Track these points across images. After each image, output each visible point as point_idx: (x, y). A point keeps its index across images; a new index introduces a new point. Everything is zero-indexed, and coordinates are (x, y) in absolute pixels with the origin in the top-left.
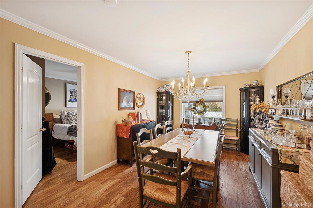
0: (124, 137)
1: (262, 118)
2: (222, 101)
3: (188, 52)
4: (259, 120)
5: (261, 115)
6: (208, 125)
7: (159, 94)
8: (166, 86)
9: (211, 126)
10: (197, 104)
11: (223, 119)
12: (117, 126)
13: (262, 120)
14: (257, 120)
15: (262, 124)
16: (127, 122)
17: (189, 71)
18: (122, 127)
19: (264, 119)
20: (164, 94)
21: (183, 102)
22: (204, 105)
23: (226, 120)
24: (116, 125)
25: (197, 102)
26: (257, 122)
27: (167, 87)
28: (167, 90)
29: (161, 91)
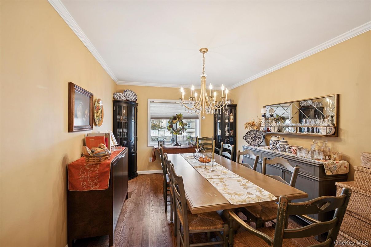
0: (92, 189)
1: (254, 136)
2: (197, 118)
3: (204, 51)
4: (251, 137)
5: (253, 132)
6: (188, 146)
7: (117, 104)
8: (126, 92)
9: (192, 148)
10: (174, 121)
11: (200, 138)
12: (67, 167)
13: (255, 137)
14: (248, 138)
15: (255, 141)
16: (100, 157)
17: (205, 75)
18: (85, 169)
19: (256, 136)
20: (124, 105)
21: (151, 118)
22: (182, 122)
23: (202, 139)
24: (65, 166)
25: (175, 118)
26: (249, 139)
27: (128, 95)
28: (128, 99)
29: (120, 100)
